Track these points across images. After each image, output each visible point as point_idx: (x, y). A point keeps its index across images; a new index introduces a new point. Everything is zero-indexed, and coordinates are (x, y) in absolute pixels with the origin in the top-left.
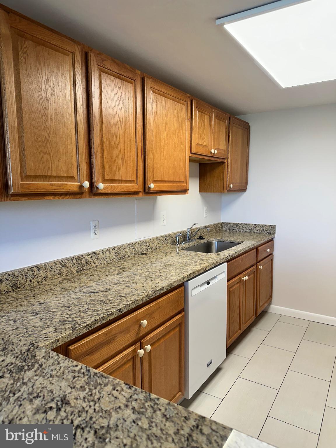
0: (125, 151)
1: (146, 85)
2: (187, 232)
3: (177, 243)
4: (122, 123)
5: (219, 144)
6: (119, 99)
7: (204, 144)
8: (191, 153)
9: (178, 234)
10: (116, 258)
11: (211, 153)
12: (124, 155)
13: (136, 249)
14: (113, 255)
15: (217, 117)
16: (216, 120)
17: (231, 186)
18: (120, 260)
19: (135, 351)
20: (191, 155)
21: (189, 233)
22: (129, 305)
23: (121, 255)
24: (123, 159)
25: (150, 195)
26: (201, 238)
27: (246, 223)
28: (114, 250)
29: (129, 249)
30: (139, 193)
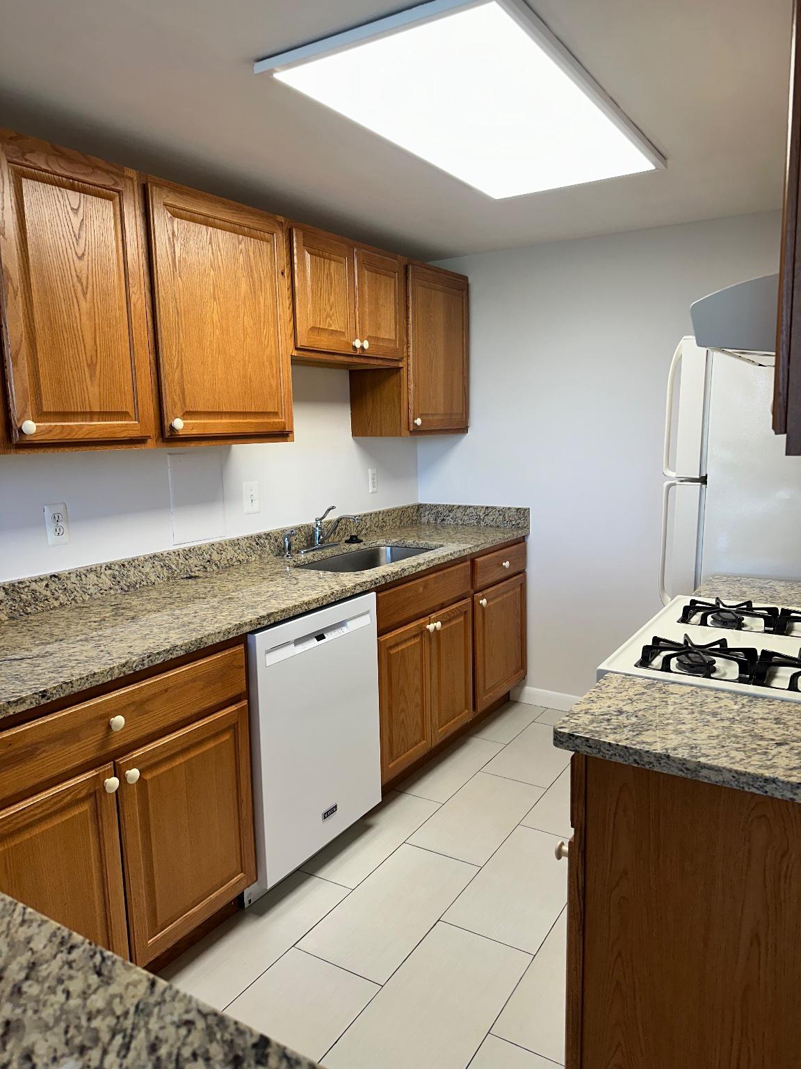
0: (98, 349)
1: (152, 202)
2: (315, 526)
3: (285, 552)
4: (87, 288)
5: (378, 327)
6: (75, 236)
7: (333, 328)
8: (297, 349)
9: (288, 532)
10: (117, 587)
11: (355, 348)
12: (94, 358)
13: (173, 566)
14: (106, 581)
15: (367, 264)
16: (366, 271)
17: (419, 421)
18: (128, 591)
19: (99, 780)
20: (295, 353)
21: (320, 528)
22: (70, 685)
23: (129, 580)
24: (92, 366)
25: (179, 444)
26: (353, 540)
27: (468, 504)
28: (110, 569)
29: (153, 567)
30: (146, 439)
